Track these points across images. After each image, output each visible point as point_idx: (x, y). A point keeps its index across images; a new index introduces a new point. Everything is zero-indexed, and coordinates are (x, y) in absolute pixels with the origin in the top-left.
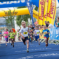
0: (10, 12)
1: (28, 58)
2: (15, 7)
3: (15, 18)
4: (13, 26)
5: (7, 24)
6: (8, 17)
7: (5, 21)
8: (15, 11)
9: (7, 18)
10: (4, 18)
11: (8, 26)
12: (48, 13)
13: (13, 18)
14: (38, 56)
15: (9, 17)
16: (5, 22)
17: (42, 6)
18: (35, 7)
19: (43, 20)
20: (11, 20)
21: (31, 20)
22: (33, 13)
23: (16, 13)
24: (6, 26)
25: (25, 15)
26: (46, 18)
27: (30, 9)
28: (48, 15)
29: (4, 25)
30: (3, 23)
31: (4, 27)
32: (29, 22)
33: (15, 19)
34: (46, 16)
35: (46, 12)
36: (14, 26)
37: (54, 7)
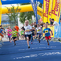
0: (14, 9)
1: (32, 57)
2: (18, 4)
3: (19, 15)
4: (17, 24)
5: (10, 21)
7: (8, 18)
8: (18, 8)
9: (10, 15)
10: (7, 15)
11: (11, 24)
12: (53, 10)
13: (16, 15)
14: (43, 55)
15: (12, 13)
18: (40, 3)
19: (47, 17)
20: (14, 18)
21: (34, 17)
22: (37, 10)
23: (20, 10)
24: (9, 23)
25: (29, 12)
27: (34, 6)
28: (53, 12)
29: (7, 22)
30: (6, 20)
31: (7, 24)
32: (33, 19)
35: (51, 9)
37: (59, 3)
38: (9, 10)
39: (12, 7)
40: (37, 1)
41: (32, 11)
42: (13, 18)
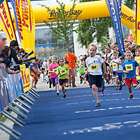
1: (108, 129)
3: (76, 27)
6: (58, 24)
8: (75, 9)
9: (54, 27)
10: (48, 27)
11: (57, 47)
13: (69, 25)
14: (135, 124)
20: (64, 32)
23: (78, 13)
24: (52, 46)
25: (100, 18)
27: (112, 3)
30: (45, 39)
31: (48, 48)
32: (110, 37)
33: (74, 29)
36: (73, 47)
38: (52, 14)
39: (60, 7)
42: (62, 34)
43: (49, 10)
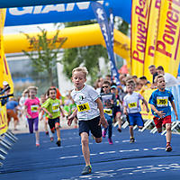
1: (99, 177)
3: (60, 57)
4: (54, 81)
5: (34, 75)
6: (40, 54)
7: (28, 66)
8: (59, 36)
9: (34, 57)
10: (27, 57)
11: (39, 81)
12: (159, 42)
13: (52, 55)
14: (131, 171)
15: (42, 52)
16: (30, 69)
17: (139, 21)
18: (121, 22)
19: (143, 62)
20: (47, 63)
21: (106, 62)
22: (115, 41)
23: (62, 41)
24: (34, 80)
25: (89, 47)
26: (152, 55)
27: (104, 29)
29: (27, 76)
31: (28, 82)
32: (101, 68)
33: (58, 59)
34: (152, 51)
35: (154, 38)
36: (57, 81)
37: (176, 21)
38: (32, 42)
39: (41, 34)
40: (111, 16)
41: (100, 46)
42: (45, 66)
43: (28, 37)
